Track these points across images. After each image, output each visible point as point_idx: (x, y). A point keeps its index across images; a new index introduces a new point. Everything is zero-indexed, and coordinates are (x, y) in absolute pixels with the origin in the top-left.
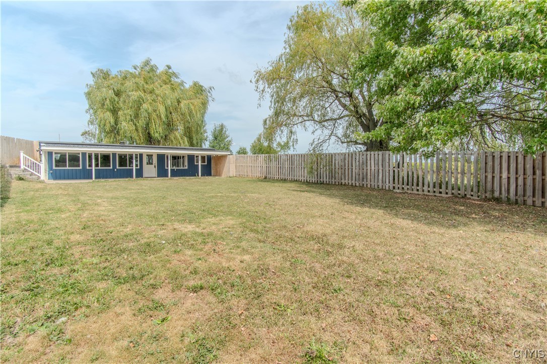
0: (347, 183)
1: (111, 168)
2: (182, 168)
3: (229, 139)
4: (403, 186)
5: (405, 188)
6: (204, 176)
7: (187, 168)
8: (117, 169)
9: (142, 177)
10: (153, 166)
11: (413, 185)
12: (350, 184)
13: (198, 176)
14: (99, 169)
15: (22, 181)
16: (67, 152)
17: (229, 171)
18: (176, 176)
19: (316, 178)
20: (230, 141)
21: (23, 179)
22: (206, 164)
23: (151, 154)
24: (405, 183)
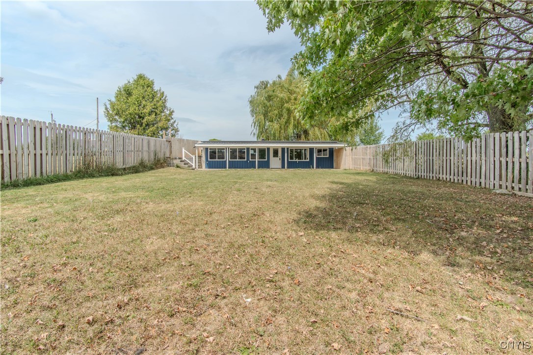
0: (445, 179)
1: (246, 160)
2: (304, 160)
3: (380, 131)
4: (513, 185)
5: (516, 188)
6: (318, 168)
7: (308, 160)
8: (250, 161)
9: (269, 168)
10: (278, 158)
11: (527, 184)
12: (448, 179)
13: (313, 168)
14: (237, 161)
15: (178, 169)
16: (217, 148)
17: (345, 164)
18: (291, 168)
19: (415, 171)
20: (382, 133)
21: (180, 167)
22: (328, 156)
23: (277, 148)
24: (516, 180)
